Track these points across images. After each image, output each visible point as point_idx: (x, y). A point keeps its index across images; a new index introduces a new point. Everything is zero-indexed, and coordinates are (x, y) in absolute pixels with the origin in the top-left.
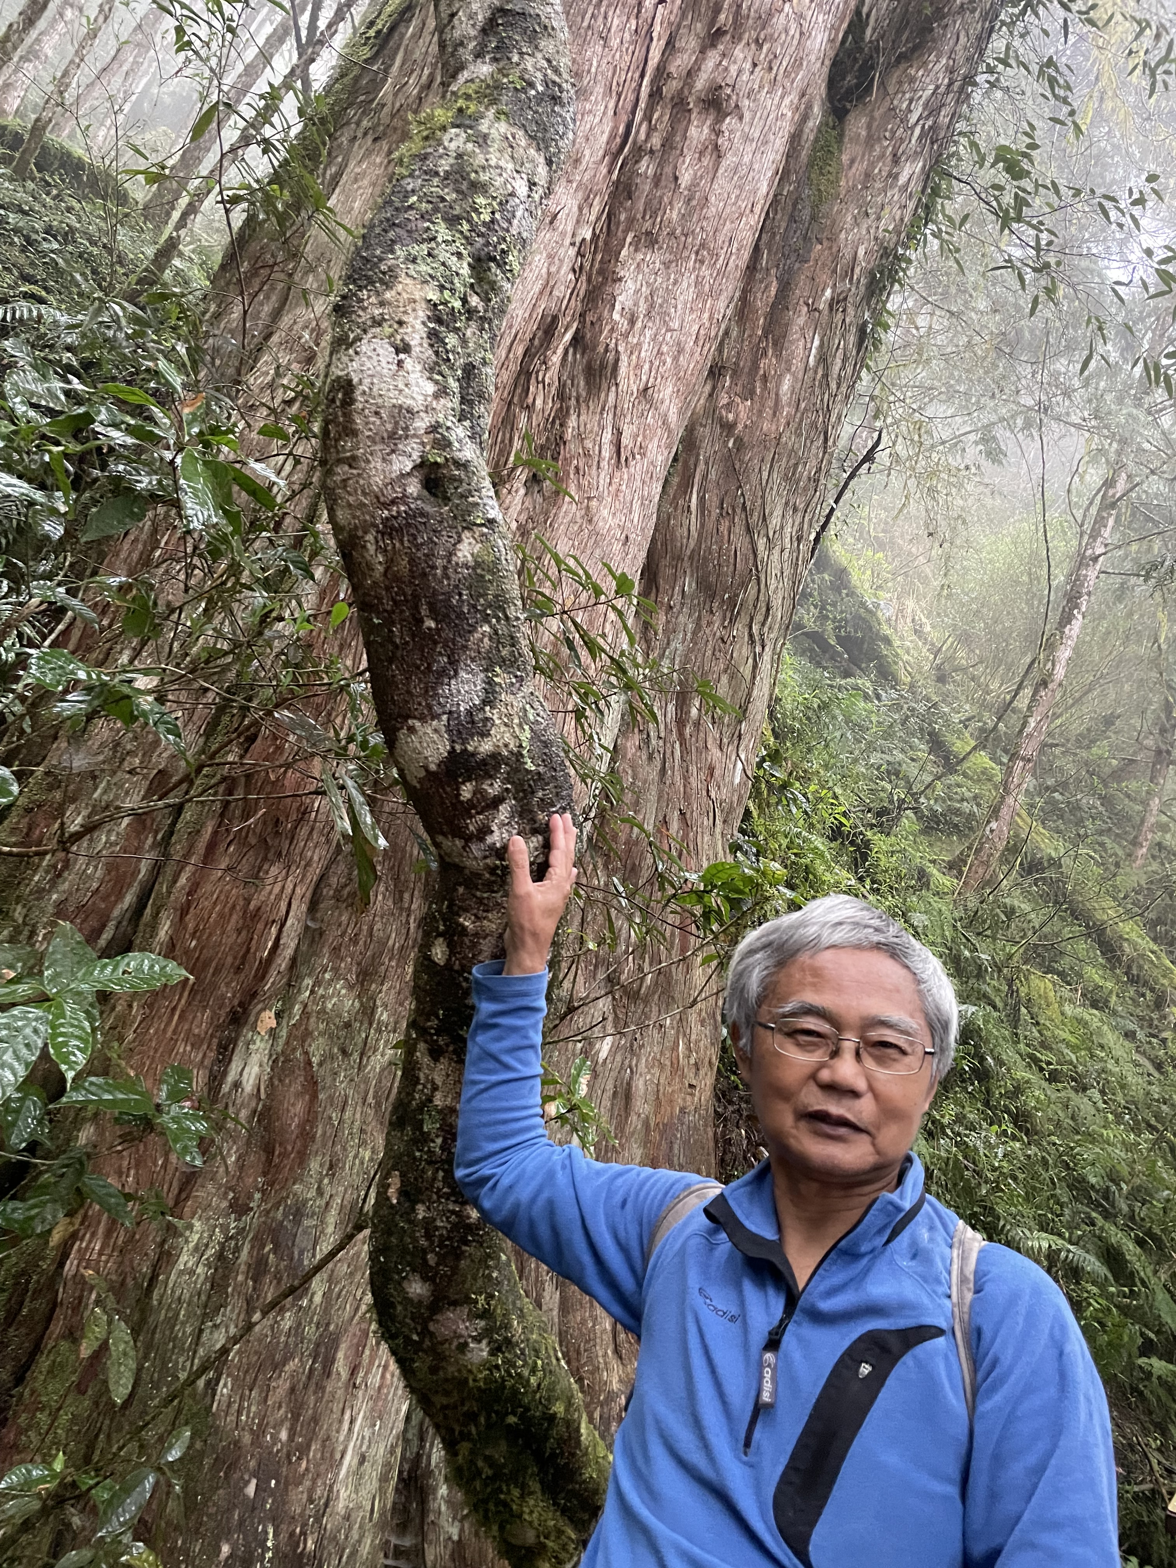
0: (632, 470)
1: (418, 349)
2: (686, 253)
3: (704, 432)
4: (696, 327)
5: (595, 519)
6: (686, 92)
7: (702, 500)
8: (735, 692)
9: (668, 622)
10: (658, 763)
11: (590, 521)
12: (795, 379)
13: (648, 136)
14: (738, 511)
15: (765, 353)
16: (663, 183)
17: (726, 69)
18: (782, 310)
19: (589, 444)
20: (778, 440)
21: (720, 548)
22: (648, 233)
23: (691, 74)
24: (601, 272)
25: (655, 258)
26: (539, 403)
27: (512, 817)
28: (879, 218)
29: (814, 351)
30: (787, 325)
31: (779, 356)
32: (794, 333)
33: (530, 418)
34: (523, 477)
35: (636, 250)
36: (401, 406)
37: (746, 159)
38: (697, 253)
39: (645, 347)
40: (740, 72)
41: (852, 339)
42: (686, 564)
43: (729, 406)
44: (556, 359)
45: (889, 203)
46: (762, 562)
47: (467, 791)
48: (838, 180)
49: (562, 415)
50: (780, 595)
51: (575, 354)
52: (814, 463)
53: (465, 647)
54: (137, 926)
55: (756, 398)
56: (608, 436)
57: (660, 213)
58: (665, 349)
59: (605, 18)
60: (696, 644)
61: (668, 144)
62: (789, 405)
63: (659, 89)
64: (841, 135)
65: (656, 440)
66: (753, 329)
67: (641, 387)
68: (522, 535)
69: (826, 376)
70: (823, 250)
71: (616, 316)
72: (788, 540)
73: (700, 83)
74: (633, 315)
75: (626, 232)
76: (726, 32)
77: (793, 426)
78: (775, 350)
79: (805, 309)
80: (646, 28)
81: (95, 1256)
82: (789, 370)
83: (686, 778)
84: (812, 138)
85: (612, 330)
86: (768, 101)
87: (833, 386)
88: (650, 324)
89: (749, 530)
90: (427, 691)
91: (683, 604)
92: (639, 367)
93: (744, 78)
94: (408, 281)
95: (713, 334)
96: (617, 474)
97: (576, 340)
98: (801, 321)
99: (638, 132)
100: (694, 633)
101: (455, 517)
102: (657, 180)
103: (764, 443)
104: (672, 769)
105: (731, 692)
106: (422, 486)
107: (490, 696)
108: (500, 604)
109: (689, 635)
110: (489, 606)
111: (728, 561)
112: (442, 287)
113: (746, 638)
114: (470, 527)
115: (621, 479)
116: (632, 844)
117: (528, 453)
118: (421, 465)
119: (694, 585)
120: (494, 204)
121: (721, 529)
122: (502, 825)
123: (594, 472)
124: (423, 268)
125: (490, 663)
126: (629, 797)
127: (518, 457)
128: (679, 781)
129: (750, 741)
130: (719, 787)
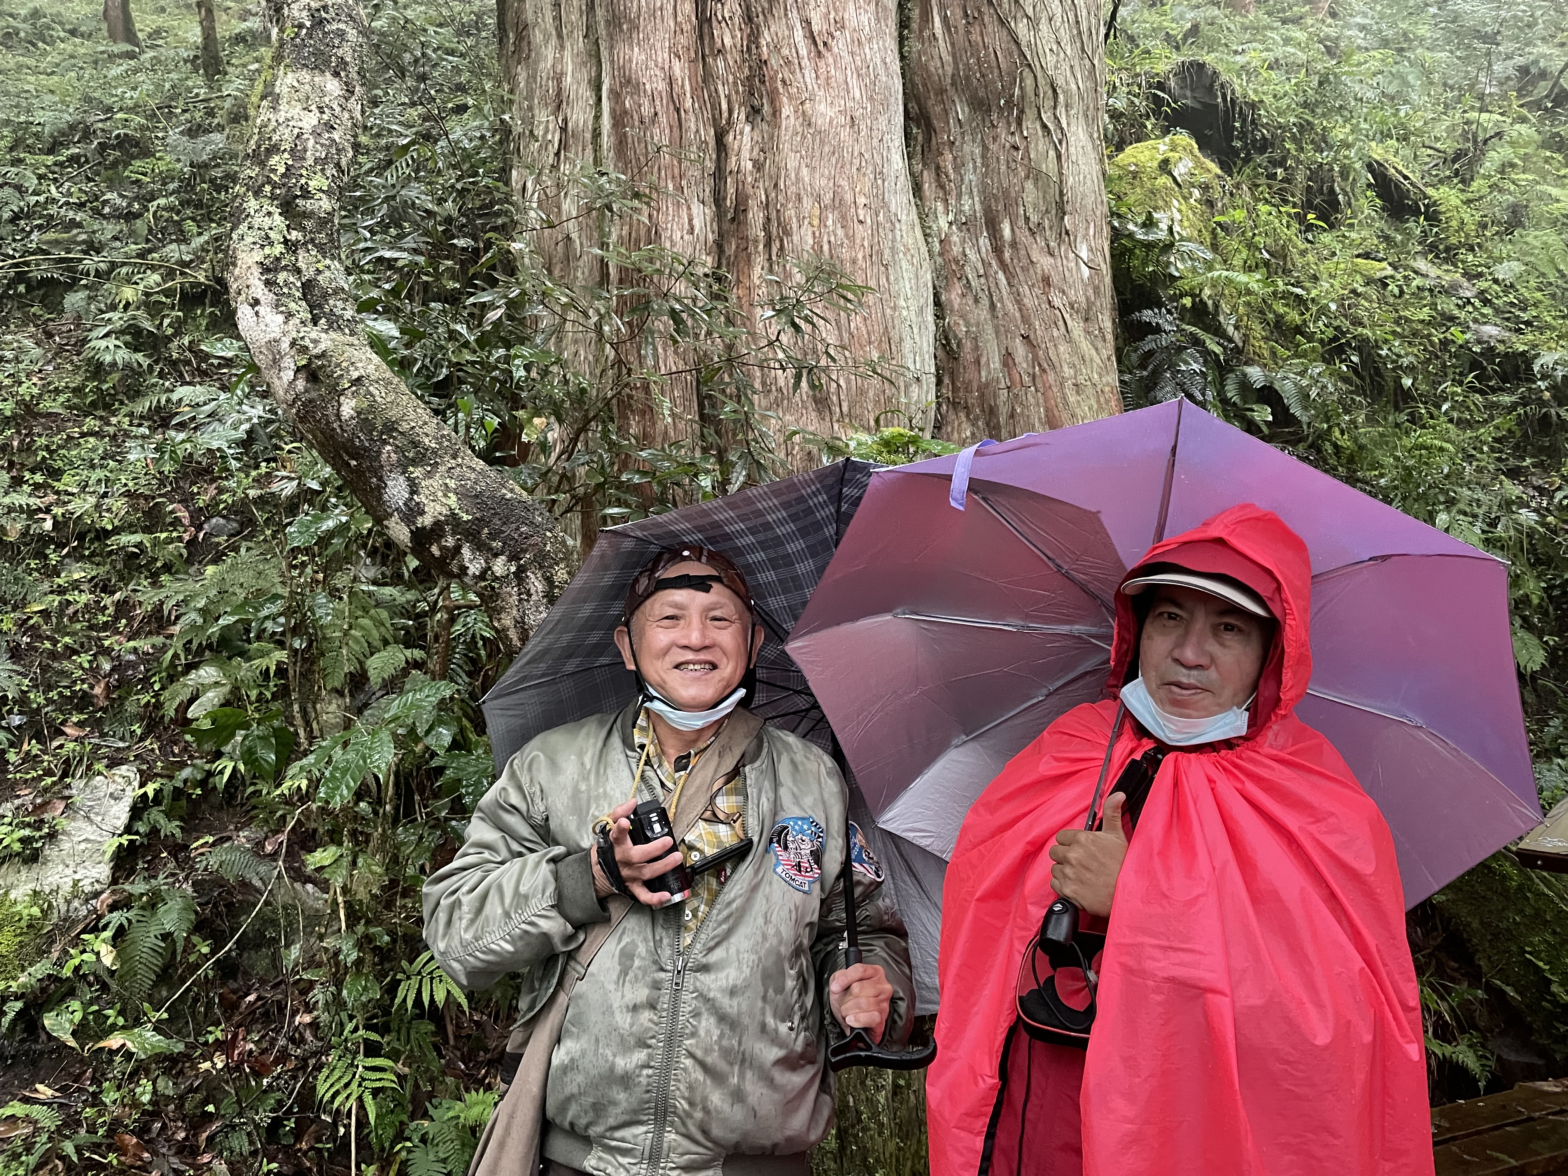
0: (835, 50)
1: (264, 298)
5: (814, 119)
7: (945, 20)
8: (1045, 193)
9: (955, 158)
10: (985, 302)
11: (809, 125)
14: (985, 9)
19: (785, 52)
21: (978, 59)
26: (728, 41)
27: (474, 553)
33: (725, 60)
34: (743, 116)
36: (270, 341)
42: (951, 92)
46: (1029, 45)
49: (754, 37)
50: (1066, 67)
56: (799, 34)
60: (987, 166)
68: (759, 170)
83: (1019, 302)
89: (1002, 22)
90: (380, 502)
91: (963, 133)
94: (244, 255)
100: (983, 157)
101: (331, 392)
104: (1001, 300)
105: (1041, 195)
106: (307, 381)
107: (414, 488)
108: (390, 427)
109: (979, 160)
110: (382, 433)
111: (990, 67)
112: (262, 247)
113: (1040, 133)
114: (342, 393)
115: (827, 65)
116: (983, 388)
117: (737, 92)
118: (298, 370)
119: (966, 109)
120: (286, 155)
121: (973, 37)
122: (471, 561)
123: (799, 75)
124: (249, 240)
125: (403, 466)
126: (968, 345)
127: (729, 102)
128: (1011, 307)
129: (1087, 229)
130: (1064, 292)
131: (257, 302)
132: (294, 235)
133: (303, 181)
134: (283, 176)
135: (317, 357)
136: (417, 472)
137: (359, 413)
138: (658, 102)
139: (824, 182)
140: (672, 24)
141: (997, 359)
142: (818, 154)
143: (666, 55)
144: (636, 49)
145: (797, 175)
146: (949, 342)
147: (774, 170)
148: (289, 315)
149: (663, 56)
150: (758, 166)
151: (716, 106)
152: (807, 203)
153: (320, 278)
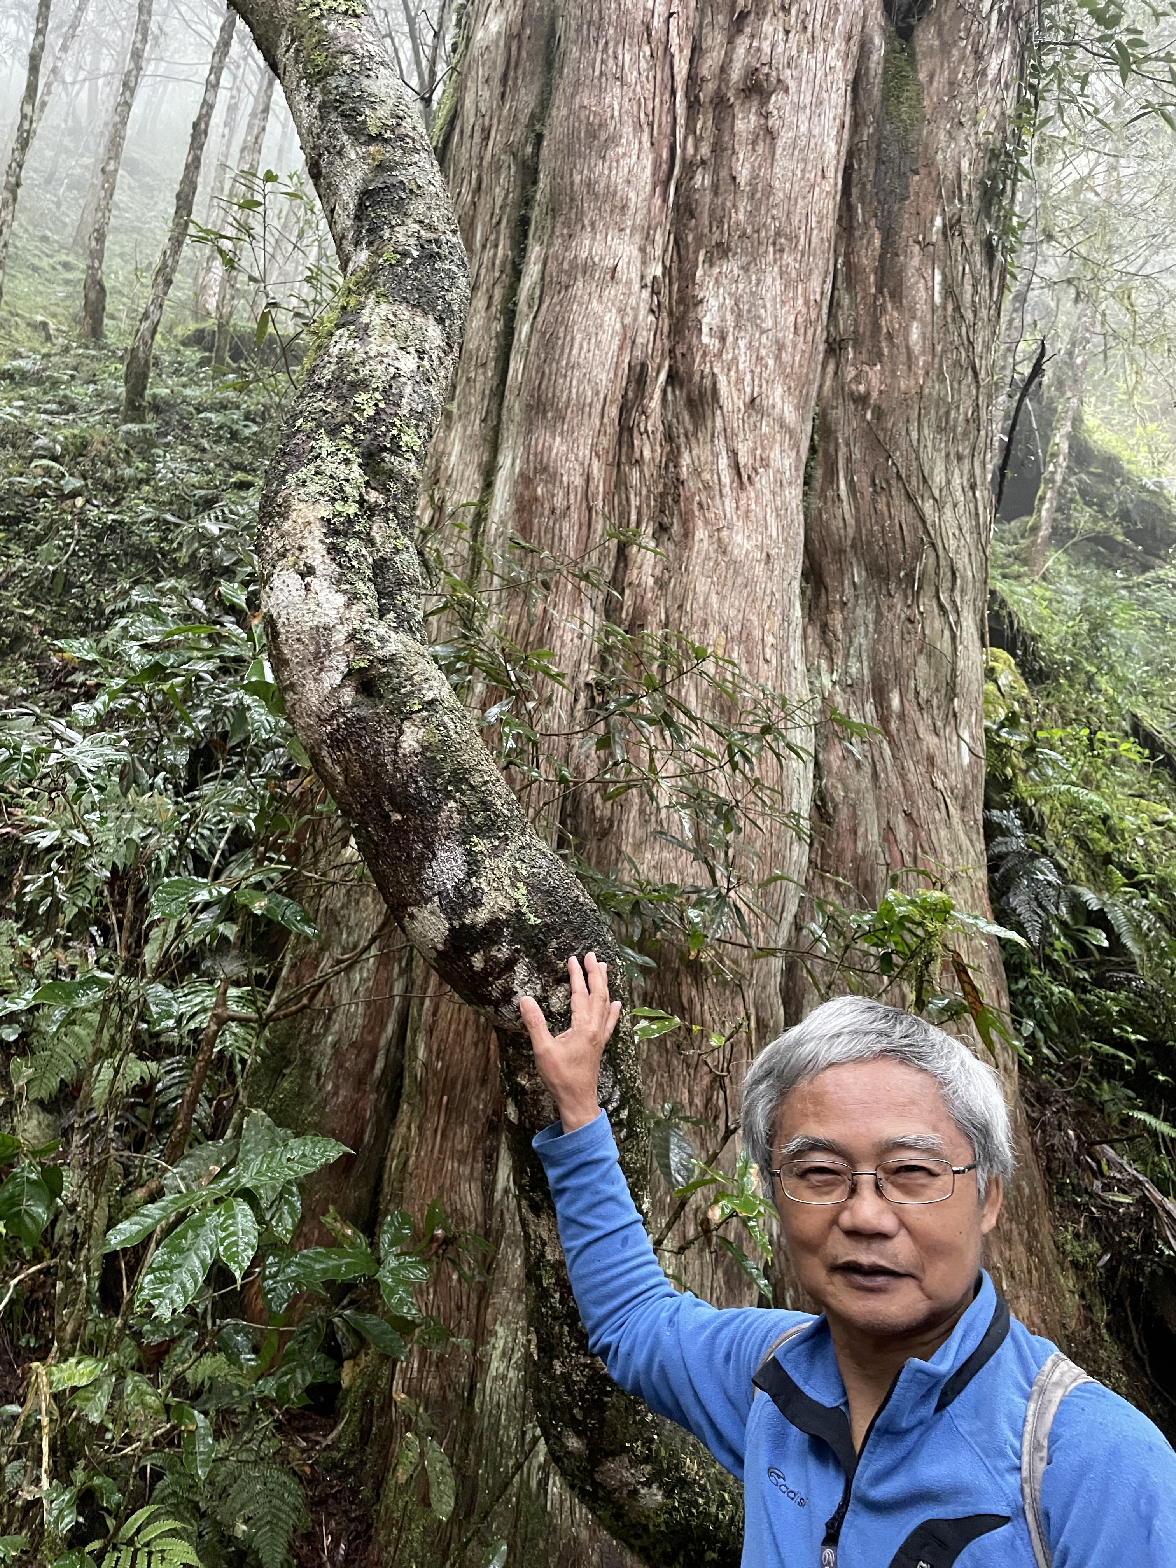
0: (758, 485)
1: (322, 567)
2: (762, 249)
3: (837, 414)
4: (792, 318)
5: (729, 548)
6: (723, 88)
7: (851, 484)
8: (937, 670)
9: (845, 619)
10: (867, 769)
11: (724, 553)
12: (924, 325)
13: (696, 149)
14: (893, 482)
15: (884, 310)
16: (722, 188)
17: (759, 49)
18: (892, 258)
19: (706, 476)
20: (920, 394)
21: (883, 527)
22: (719, 244)
23: (724, 69)
24: (682, 300)
25: (730, 267)
26: (647, 454)
27: (531, 974)
28: (976, 123)
29: (937, 288)
30: (900, 272)
31: (899, 307)
32: (911, 276)
33: (642, 471)
34: (650, 531)
35: (711, 266)
36: (317, 627)
37: (803, 129)
38: (774, 244)
39: (742, 359)
40: (773, 46)
41: (978, 258)
42: (850, 554)
43: (857, 379)
44: (655, 404)
45: (984, 103)
46: (933, 525)
47: (478, 962)
48: (920, 101)
49: (673, 457)
50: (965, 553)
51: (674, 391)
52: (969, 402)
53: (436, 829)
54: (403, 1050)
55: (885, 359)
56: (724, 462)
57: (726, 220)
58: (763, 352)
59: (616, 58)
60: (880, 633)
61: (718, 148)
62: (923, 353)
63: (697, 97)
64: (912, 55)
65: (777, 447)
66: (864, 290)
67: (747, 400)
68: (661, 588)
69: (957, 308)
70: (922, 180)
71: (705, 339)
72: (959, 493)
73: (736, 74)
74: (722, 332)
75: (696, 252)
76: (749, 13)
77: (933, 374)
78: (894, 302)
79: (917, 248)
80: (661, 49)
81: (415, 1374)
82: (914, 318)
83: (902, 775)
84: (880, 71)
85: (704, 355)
86: (811, 63)
87: (969, 315)
88: (742, 334)
89: (910, 498)
90: (414, 879)
91: (856, 596)
92: (740, 380)
93: (780, 49)
94: (302, 506)
95: (813, 316)
96: (743, 496)
97: (673, 378)
98: (915, 262)
99: (684, 149)
100: (877, 623)
101: (391, 713)
102: (716, 189)
103: (905, 402)
104: (885, 770)
105: (932, 672)
106: (357, 692)
107: (473, 867)
108: (460, 777)
109: (871, 626)
110: (450, 782)
111: (894, 537)
112: (333, 500)
113: (936, 611)
114: (408, 716)
115: (749, 499)
116: (859, 861)
117: (648, 506)
118: (350, 674)
119: (864, 573)
120: (377, 395)
121: (879, 506)
122: (523, 984)
123: (718, 501)
124: (313, 488)
125: (465, 835)
126: (844, 812)
127: (639, 513)
128: (895, 781)
129: (970, 715)
130: (945, 775)
131: (310, 571)
132: (373, 497)
133: (395, 432)
134: (369, 419)
135: (383, 661)
136: (481, 845)
137: (425, 749)
138: (572, 496)
139: (733, 612)
140: (598, 423)
141: (876, 831)
142: (730, 583)
143: (587, 452)
144: (558, 439)
145: (706, 599)
146: (825, 805)
147: (679, 591)
148: (354, 598)
149: (584, 452)
150: (661, 584)
151: (624, 514)
152: (714, 631)
153: (397, 558)
